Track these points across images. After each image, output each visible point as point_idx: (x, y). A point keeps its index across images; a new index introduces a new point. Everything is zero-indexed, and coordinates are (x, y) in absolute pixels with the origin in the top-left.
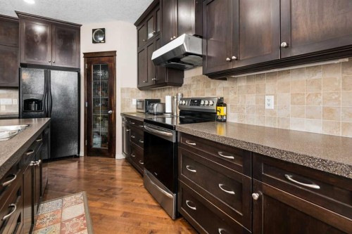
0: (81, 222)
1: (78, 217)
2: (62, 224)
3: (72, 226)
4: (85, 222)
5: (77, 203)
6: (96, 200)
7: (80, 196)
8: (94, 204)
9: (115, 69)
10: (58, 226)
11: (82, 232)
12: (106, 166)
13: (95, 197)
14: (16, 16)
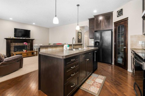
0: (99, 85)
1: (99, 83)
2: (94, 82)
3: (96, 84)
4: (100, 86)
5: (101, 79)
6: (108, 82)
7: (104, 77)
8: (107, 83)
9: (127, 26)
10: (93, 82)
11: (98, 88)
12: (121, 72)
13: (108, 81)
14: (94, 17)
